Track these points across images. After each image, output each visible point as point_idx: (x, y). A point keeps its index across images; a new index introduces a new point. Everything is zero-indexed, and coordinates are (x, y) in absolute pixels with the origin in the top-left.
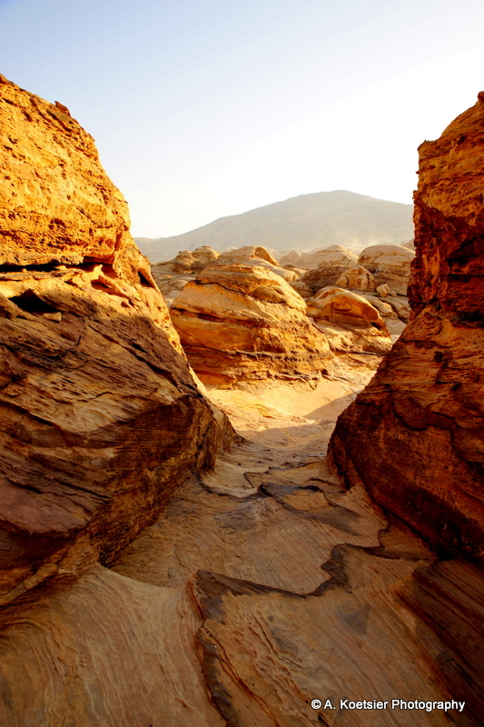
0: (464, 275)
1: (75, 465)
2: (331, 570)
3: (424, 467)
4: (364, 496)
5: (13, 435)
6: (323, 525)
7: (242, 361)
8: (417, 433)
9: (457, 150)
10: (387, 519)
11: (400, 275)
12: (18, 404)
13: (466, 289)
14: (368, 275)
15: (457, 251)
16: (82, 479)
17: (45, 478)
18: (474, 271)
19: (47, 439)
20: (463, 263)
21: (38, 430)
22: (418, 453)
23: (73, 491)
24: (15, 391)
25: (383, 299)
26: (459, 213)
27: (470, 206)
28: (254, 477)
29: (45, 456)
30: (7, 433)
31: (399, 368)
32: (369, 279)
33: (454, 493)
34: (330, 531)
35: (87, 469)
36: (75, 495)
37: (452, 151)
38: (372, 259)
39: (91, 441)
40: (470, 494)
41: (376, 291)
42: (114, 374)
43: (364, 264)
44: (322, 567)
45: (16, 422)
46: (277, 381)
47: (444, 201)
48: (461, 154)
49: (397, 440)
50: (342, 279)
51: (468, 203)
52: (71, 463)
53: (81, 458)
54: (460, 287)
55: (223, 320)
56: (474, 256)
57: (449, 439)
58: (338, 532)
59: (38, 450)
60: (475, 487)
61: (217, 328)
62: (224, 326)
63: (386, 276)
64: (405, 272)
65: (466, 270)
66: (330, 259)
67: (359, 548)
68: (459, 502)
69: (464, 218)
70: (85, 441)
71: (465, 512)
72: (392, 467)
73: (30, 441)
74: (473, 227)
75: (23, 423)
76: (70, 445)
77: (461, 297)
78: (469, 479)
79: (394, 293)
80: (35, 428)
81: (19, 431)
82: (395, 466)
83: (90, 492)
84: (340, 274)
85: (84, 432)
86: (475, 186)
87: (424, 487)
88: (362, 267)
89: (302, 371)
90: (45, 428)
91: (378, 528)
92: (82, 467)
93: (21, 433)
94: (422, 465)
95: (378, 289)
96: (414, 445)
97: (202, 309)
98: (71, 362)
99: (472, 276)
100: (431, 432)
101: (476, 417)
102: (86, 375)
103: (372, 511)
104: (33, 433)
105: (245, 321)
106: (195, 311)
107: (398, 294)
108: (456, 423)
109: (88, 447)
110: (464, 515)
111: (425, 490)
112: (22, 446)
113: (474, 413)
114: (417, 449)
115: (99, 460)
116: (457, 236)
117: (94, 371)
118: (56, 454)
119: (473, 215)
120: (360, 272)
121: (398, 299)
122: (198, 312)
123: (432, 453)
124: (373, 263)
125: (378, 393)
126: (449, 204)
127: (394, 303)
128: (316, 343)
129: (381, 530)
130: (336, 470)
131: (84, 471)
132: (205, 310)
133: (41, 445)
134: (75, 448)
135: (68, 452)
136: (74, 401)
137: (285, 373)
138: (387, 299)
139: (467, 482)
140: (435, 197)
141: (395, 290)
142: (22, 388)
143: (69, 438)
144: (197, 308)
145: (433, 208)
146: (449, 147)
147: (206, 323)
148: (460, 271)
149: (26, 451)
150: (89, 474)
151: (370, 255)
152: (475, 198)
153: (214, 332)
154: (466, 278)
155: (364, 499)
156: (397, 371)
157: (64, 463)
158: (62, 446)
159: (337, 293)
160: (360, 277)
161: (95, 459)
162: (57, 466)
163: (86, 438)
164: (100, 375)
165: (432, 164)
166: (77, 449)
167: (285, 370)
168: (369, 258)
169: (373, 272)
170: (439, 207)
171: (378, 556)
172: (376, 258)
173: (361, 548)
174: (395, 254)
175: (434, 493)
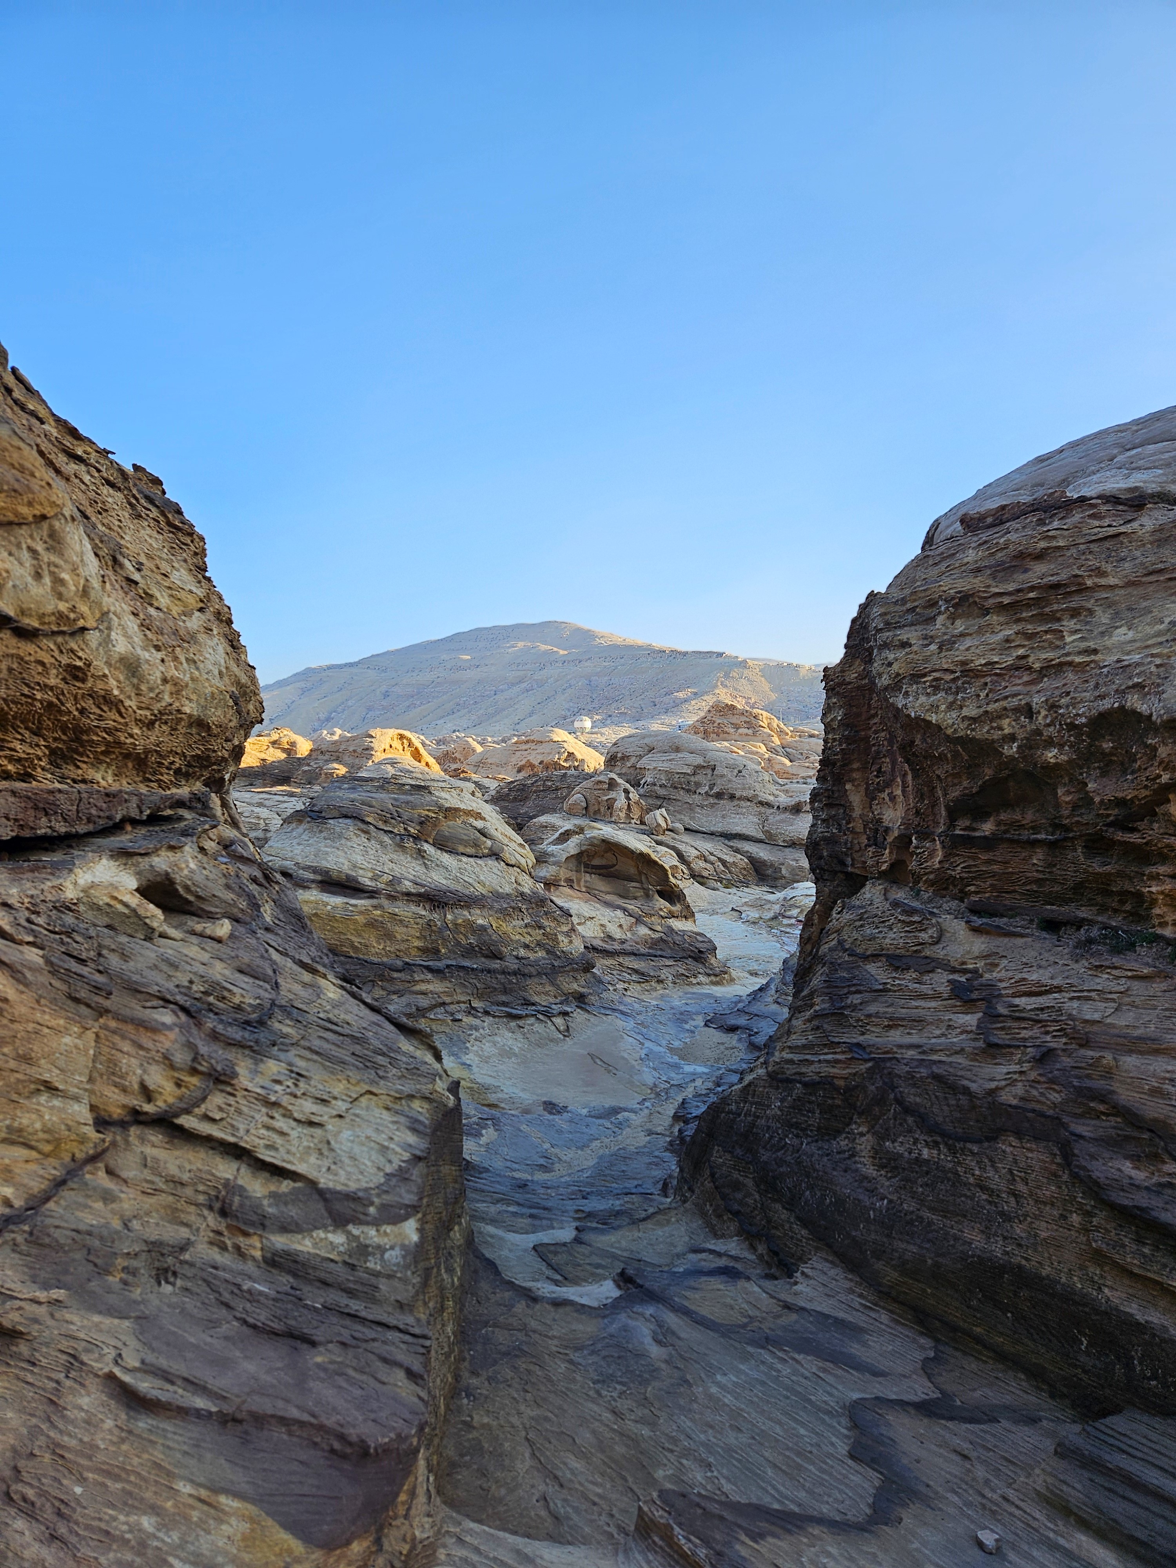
0: (985, 837)
1: (353, 1267)
2: (873, 1460)
3: (1007, 1218)
4: (848, 1285)
5: (224, 1213)
6: (800, 1357)
7: (417, 982)
8: (975, 1149)
9: (953, 618)
10: (929, 1332)
11: (688, 791)
12: (232, 1139)
13: (988, 862)
14: (626, 792)
15: (973, 795)
16: (374, 1300)
17: (306, 1306)
18: (1005, 832)
19: (293, 1212)
20: (981, 815)
21: (273, 1195)
22: (983, 1188)
23: (369, 1333)
24: (221, 1109)
25: (659, 838)
26: (982, 732)
27: (1005, 722)
28: (556, 1253)
29: (297, 1253)
30: (211, 1208)
31: (872, 1009)
32: (628, 799)
33: (1094, 1270)
34: (825, 1370)
35: (377, 1274)
36: (374, 1340)
37: (940, 619)
38: (633, 760)
39: (383, 1207)
40: (1136, 1270)
41: (642, 823)
42: (358, 1049)
43: (617, 769)
44: (852, 1456)
45: (228, 1180)
46: (489, 1020)
47: (943, 707)
48: (960, 626)
49: (918, 1161)
50: (576, 797)
51: (1000, 717)
52: (345, 1263)
53: (363, 1250)
54: (974, 859)
55: (372, 894)
56: (1008, 805)
57: (1058, 1160)
58: (839, 1372)
59: (280, 1241)
60: (1144, 1256)
61: (361, 913)
62: (375, 907)
63: (662, 792)
64: (698, 785)
65: (987, 828)
66: (540, 758)
67: (902, 1404)
68: (1111, 1288)
69: (993, 741)
70: (372, 1210)
71: (1133, 1309)
72: (921, 1219)
73: (262, 1223)
74: (1012, 758)
75: (240, 1182)
76: (340, 1222)
77: (981, 876)
78: (1126, 1241)
79: (679, 826)
80: (265, 1192)
81: (237, 1199)
82: (927, 1214)
83: (397, 1329)
84: (570, 788)
85: (366, 1190)
86: (1011, 690)
87: (1017, 1260)
88: (613, 775)
89: (536, 999)
90: (286, 1186)
91: (919, 1356)
92: (368, 1271)
93: (241, 1205)
94: (1002, 1214)
95: (647, 818)
96: (969, 1170)
97: (327, 872)
98: (286, 1030)
99: (1002, 839)
100: (1008, 1146)
101: (1107, 1115)
102: (315, 1057)
103: (884, 1317)
104: (265, 1202)
105: (419, 895)
106: (312, 876)
107: (686, 829)
108: (1065, 1126)
109: (376, 1223)
110: (1132, 1315)
111: (1020, 1267)
112: (246, 1234)
113: (1102, 1108)
114: (979, 1178)
115: (397, 1252)
116: (971, 769)
117: (326, 1046)
118: (315, 1245)
119: (1012, 738)
120: (612, 784)
121: (687, 838)
122: (319, 878)
123: (1021, 1187)
124: (634, 766)
125: (837, 1061)
126: (954, 714)
127: (682, 847)
128: (561, 938)
129: (927, 1360)
130: (733, 1227)
131: (373, 1281)
132: (334, 875)
133: (284, 1229)
134: (350, 1227)
135: (338, 1238)
136: (325, 1118)
137: (504, 1004)
138: (667, 838)
139: (1123, 1246)
140: (923, 699)
141: (680, 821)
142: (231, 1100)
143: (338, 1206)
144: (315, 870)
145: (917, 718)
146: (935, 611)
147: (337, 900)
148: (975, 830)
149: (255, 1246)
150: (384, 1286)
151: (630, 751)
152: (1017, 710)
153: (356, 922)
154: (988, 843)
155: (851, 1291)
156: (869, 1016)
157: (332, 1265)
158: (324, 1227)
159: (590, 834)
160: (613, 794)
161: (392, 1248)
162: (323, 1275)
163: (372, 1204)
164: (336, 1052)
165: (904, 638)
166: (355, 1230)
167: (504, 998)
168: (625, 758)
169: (636, 784)
170: (933, 718)
171: (951, 1419)
172: (641, 757)
173: (908, 1404)
174: (677, 750)
175: (1044, 1273)
